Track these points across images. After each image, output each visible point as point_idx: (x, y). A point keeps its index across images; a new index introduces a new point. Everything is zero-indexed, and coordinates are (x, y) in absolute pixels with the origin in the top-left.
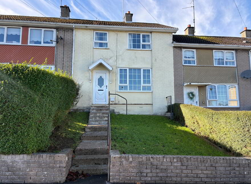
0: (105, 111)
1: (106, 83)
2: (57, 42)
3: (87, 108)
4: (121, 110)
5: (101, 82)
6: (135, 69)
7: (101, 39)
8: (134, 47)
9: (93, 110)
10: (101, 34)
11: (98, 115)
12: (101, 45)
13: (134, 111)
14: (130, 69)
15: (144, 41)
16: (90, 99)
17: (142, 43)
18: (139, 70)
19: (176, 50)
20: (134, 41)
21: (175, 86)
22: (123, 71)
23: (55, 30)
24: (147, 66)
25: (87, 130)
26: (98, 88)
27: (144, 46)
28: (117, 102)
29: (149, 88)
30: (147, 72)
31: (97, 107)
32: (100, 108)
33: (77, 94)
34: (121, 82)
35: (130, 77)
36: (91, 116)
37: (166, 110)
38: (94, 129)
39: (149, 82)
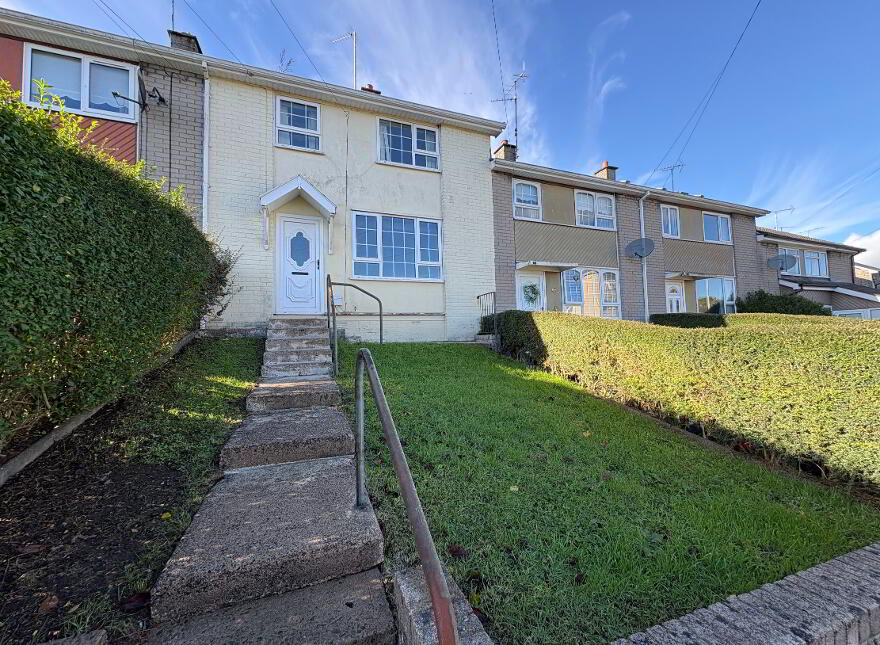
0: (316, 335)
1: (316, 250)
2: (143, 106)
3: (258, 327)
4: (362, 330)
5: (300, 248)
6: (398, 220)
7: (299, 123)
8: (396, 157)
9: (277, 330)
10: (298, 109)
11: (295, 346)
12: (299, 140)
13: (398, 332)
14: (386, 219)
15: (421, 146)
16: (267, 299)
17: (415, 151)
18: (410, 222)
19: (499, 178)
20: (395, 142)
21: (498, 269)
22: (364, 222)
23: (134, 70)
24: (430, 213)
25: (254, 406)
26: (294, 266)
27: (421, 160)
28: (349, 309)
29: (436, 271)
30: (431, 229)
31: (290, 322)
32: (299, 326)
33: (223, 282)
34: (361, 252)
35: (386, 238)
36: (270, 350)
37: (478, 328)
38: (282, 402)
39: (435, 257)
